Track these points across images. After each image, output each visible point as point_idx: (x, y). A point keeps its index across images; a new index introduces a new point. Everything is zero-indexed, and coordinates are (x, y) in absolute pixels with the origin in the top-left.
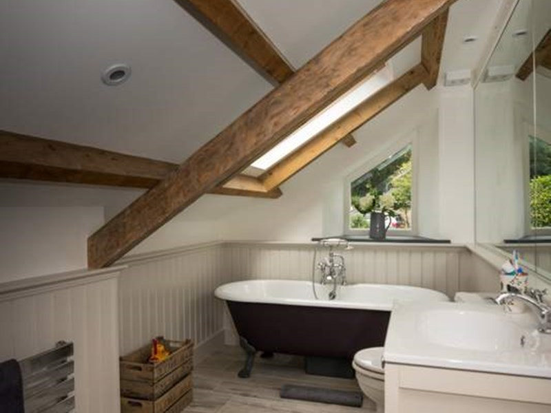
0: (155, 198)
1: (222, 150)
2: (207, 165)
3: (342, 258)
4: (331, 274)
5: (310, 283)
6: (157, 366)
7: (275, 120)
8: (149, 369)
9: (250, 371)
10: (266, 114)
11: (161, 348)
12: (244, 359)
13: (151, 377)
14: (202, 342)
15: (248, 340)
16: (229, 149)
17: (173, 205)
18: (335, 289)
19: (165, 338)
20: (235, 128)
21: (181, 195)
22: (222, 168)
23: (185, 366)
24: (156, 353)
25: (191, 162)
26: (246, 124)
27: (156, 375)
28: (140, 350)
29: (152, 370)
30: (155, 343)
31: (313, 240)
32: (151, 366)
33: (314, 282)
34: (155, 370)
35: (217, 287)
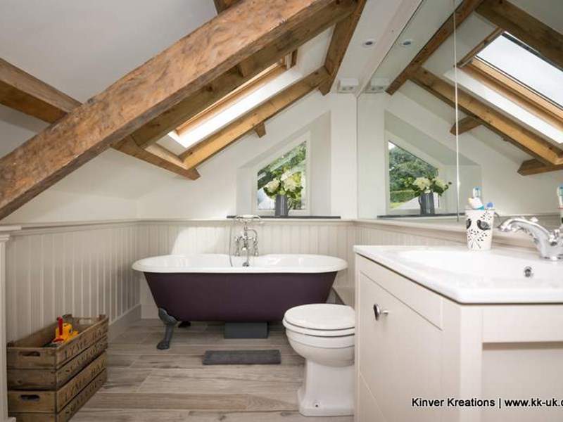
0: (59, 137)
1: (152, 80)
2: (132, 97)
3: (255, 231)
4: (246, 246)
5: (227, 256)
6: (61, 349)
7: (219, 48)
8: (50, 353)
9: (169, 342)
10: (208, 41)
11: (67, 327)
12: (164, 330)
13: (53, 363)
14: (117, 318)
15: (167, 310)
16: (160, 79)
17: (84, 143)
18: (248, 259)
19: (73, 316)
20: (169, 55)
21: (96, 131)
22: (151, 100)
23: (98, 344)
24: (61, 333)
25: (111, 92)
26: (183, 52)
27: (59, 360)
28: (41, 332)
29: (54, 354)
30: (60, 321)
31: (228, 217)
32: (53, 349)
33: (230, 254)
34: (58, 355)
35: (135, 261)
